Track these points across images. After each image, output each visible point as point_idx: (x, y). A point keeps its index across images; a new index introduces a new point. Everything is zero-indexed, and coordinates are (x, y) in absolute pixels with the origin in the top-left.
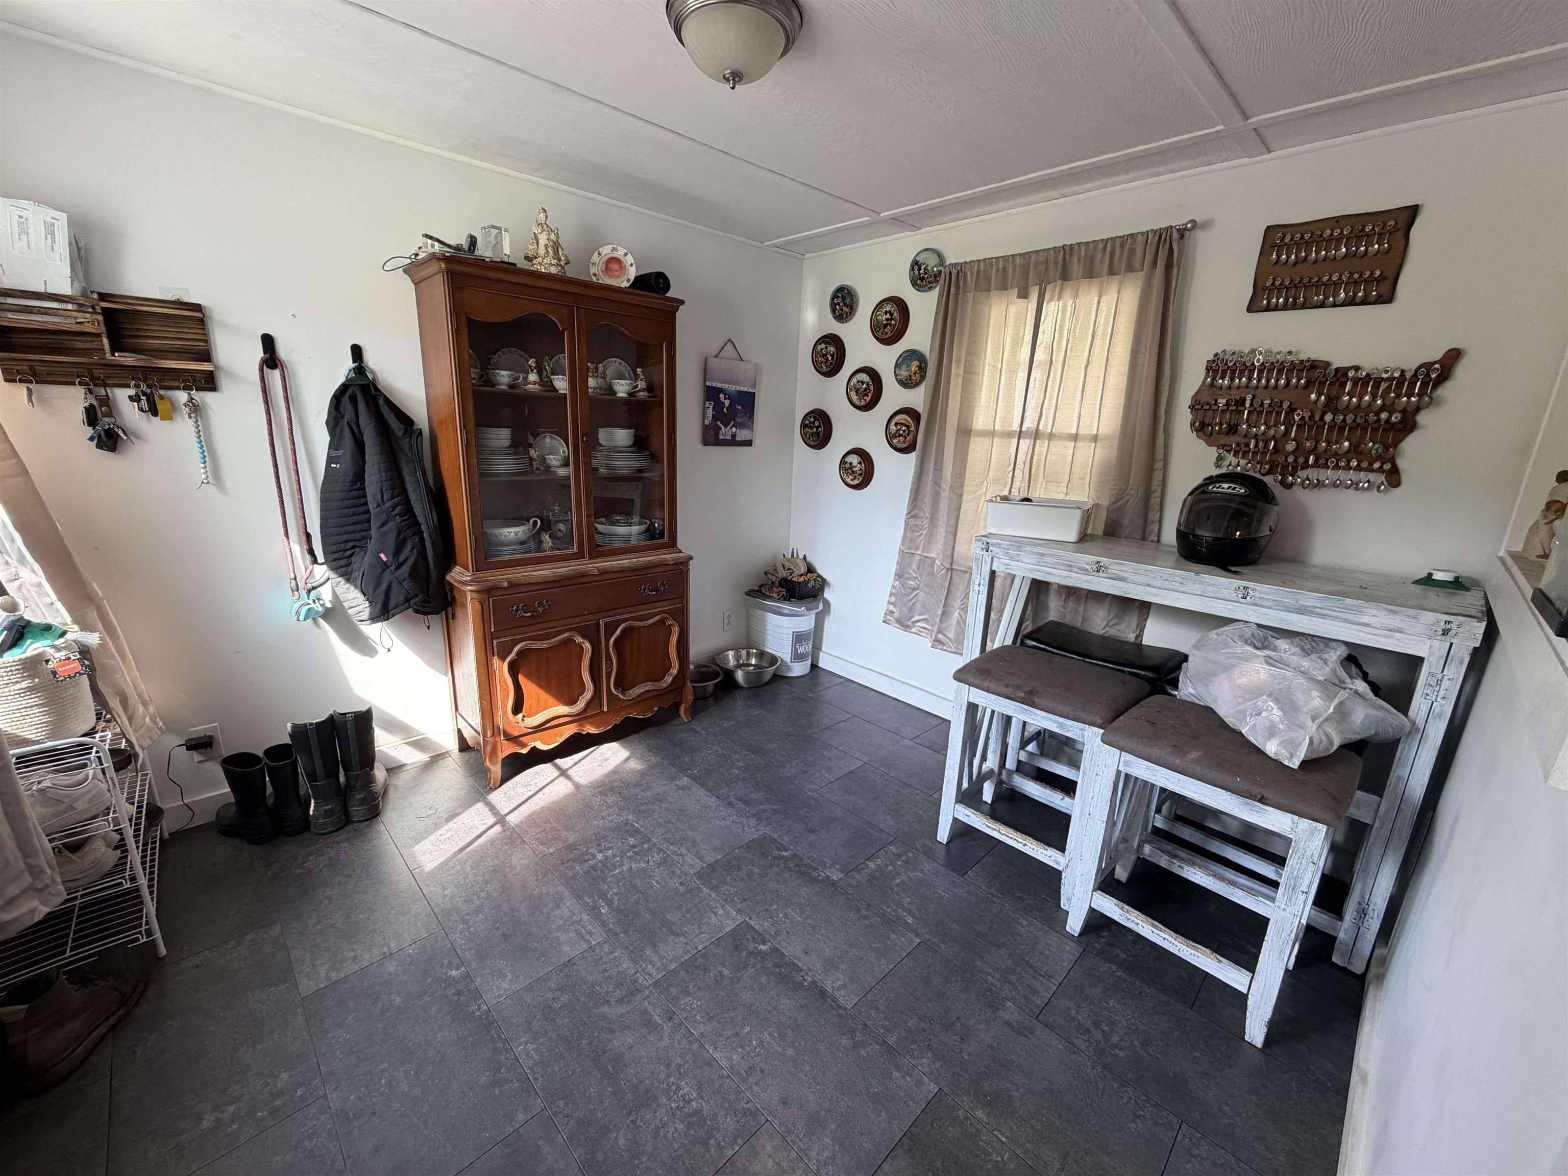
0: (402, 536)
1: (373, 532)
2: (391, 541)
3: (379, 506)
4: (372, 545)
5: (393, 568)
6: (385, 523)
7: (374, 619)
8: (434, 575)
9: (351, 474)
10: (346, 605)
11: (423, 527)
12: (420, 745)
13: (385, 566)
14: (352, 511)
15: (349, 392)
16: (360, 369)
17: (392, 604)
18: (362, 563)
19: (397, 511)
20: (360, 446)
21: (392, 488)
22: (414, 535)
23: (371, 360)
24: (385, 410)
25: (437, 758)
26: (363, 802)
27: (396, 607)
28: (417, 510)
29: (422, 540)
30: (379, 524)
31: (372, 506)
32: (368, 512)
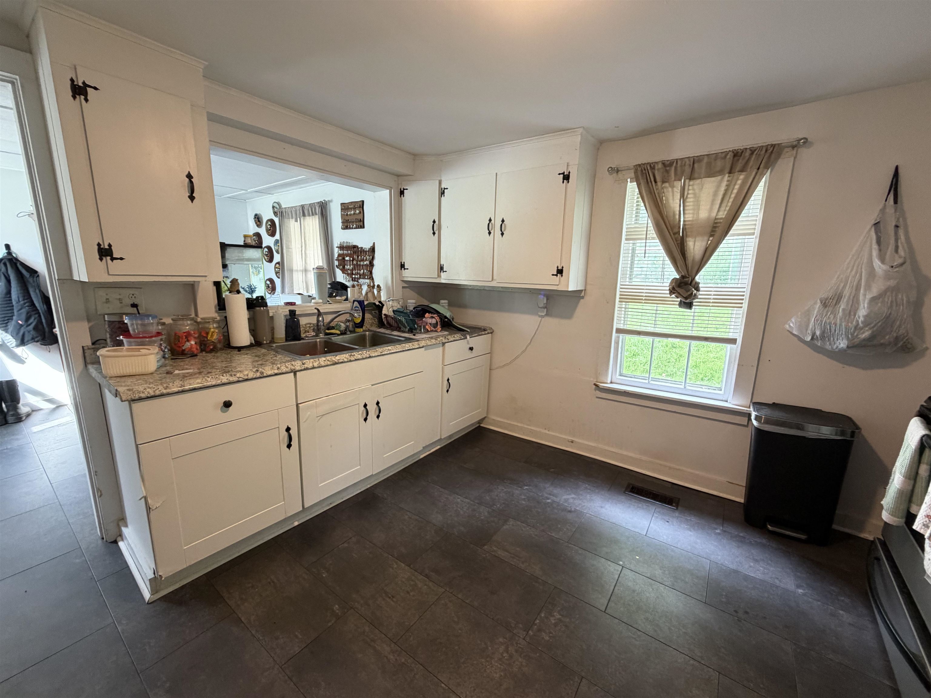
0: (29, 314)
1: (16, 313)
2: (24, 316)
3: (17, 303)
4: (14, 318)
5: (25, 326)
6: (21, 309)
7: (17, 346)
8: (47, 329)
9: (5, 291)
10: (6, 342)
11: (40, 311)
12: (50, 401)
13: (21, 326)
14: (6, 305)
15: (3, 261)
16: (9, 253)
17: (26, 339)
18: (11, 326)
19: (27, 304)
20: (8, 281)
21: (24, 296)
22: (35, 314)
23: (13, 249)
24: (20, 268)
25: (59, 406)
26: (13, 415)
27: (28, 341)
28: (37, 305)
29: (40, 316)
30: (18, 309)
31: (14, 303)
32: (13, 306)
